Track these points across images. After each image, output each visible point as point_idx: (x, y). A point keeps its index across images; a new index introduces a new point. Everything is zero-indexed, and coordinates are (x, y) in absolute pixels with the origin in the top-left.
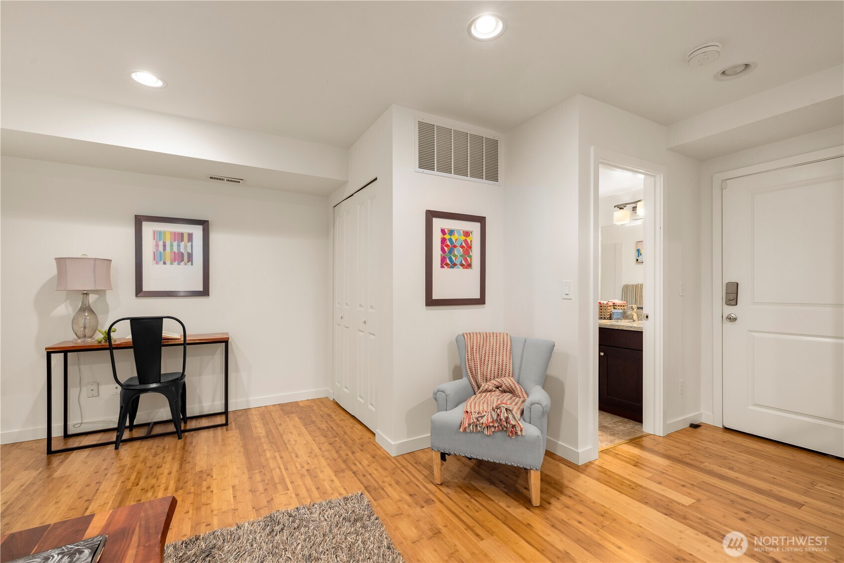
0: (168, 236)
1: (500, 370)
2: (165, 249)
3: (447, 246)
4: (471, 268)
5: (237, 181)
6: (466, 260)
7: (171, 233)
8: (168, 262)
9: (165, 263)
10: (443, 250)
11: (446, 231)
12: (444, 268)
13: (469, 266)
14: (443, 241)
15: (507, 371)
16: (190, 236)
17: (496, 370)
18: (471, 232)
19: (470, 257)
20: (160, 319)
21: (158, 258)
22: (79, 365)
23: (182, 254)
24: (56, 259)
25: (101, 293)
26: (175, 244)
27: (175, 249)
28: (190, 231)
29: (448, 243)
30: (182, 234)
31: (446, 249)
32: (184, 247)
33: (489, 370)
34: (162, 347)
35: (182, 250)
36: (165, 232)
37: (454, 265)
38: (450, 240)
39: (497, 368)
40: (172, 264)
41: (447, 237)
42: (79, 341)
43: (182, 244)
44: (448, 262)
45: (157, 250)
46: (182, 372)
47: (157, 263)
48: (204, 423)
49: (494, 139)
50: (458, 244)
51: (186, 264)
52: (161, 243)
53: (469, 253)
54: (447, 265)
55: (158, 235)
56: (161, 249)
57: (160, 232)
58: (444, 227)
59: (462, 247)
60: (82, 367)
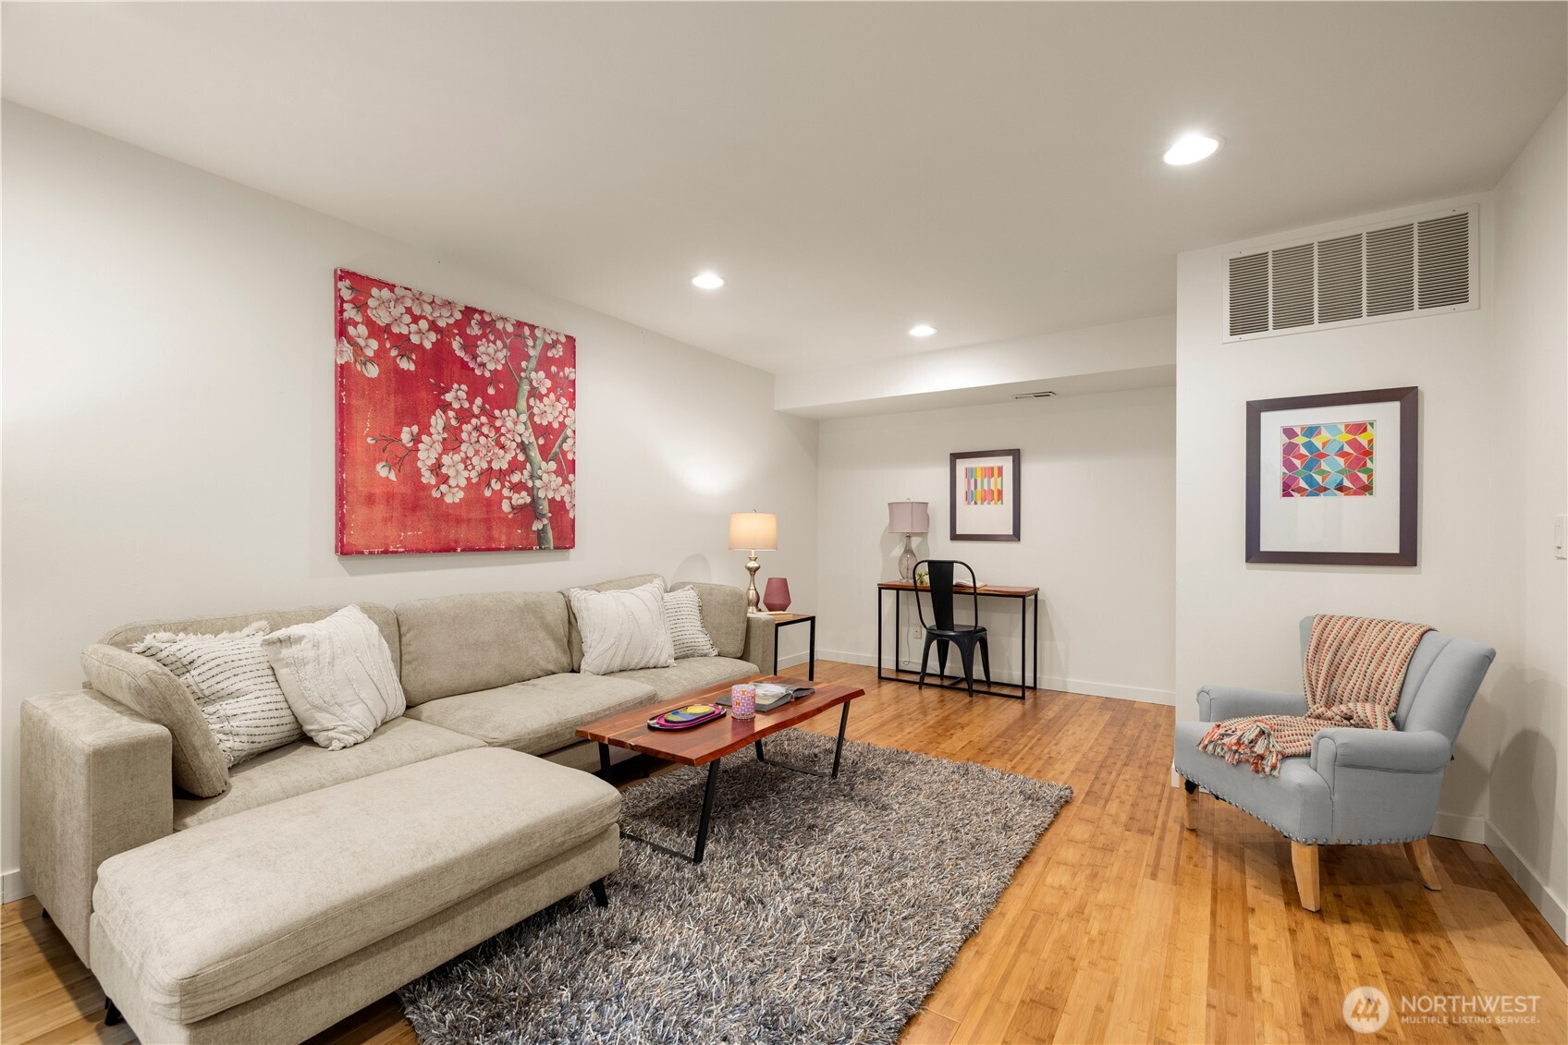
0: (979, 473)
1: (1372, 691)
2: (976, 488)
3: (1301, 457)
4: (1371, 494)
5: (1046, 395)
6: (1355, 479)
7: (982, 468)
8: (979, 502)
9: (976, 503)
10: (1288, 464)
11: (1298, 431)
12: (1292, 496)
13: (1367, 489)
14: (1289, 450)
15: (1385, 696)
16: (1000, 469)
17: (1364, 688)
18: (1372, 424)
19: (1370, 474)
20: (951, 563)
21: (970, 498)
22: (908, 605)
23: (993, 491)
24: (889, 504)
25: (923, 535)
26: (986, 480)
27: (986, 488)
28: (1000, 465)
29: (1303, 451)
30: (992, 468)
31: (1297, 463)
32: (994, 484)
33: (1349, 687)
34: (954, 595)
35: (993, 488)
36: (976, 469)
37: (1321, 490)
38: (1309, 446)
39: (1366, 684)
40: (982, 504)
41: (1300, 440)
42: (904, 581)
43: (992, 480)
44: (1303, 484)
45: (969, 488)
46: (974, 624)
47: (969, 504)
48: (1006, 691)
49: (1455, 214)
50: (1332, 450)
51: (996, 503)
52: (972, 481)
53: (1365, 464)
54: (1301, 491)
55: (969, 472)
56: (973, 488)
57: (972, 469)
58: (1288, 424)
59: (1342, 454)
60: (910, 607)
